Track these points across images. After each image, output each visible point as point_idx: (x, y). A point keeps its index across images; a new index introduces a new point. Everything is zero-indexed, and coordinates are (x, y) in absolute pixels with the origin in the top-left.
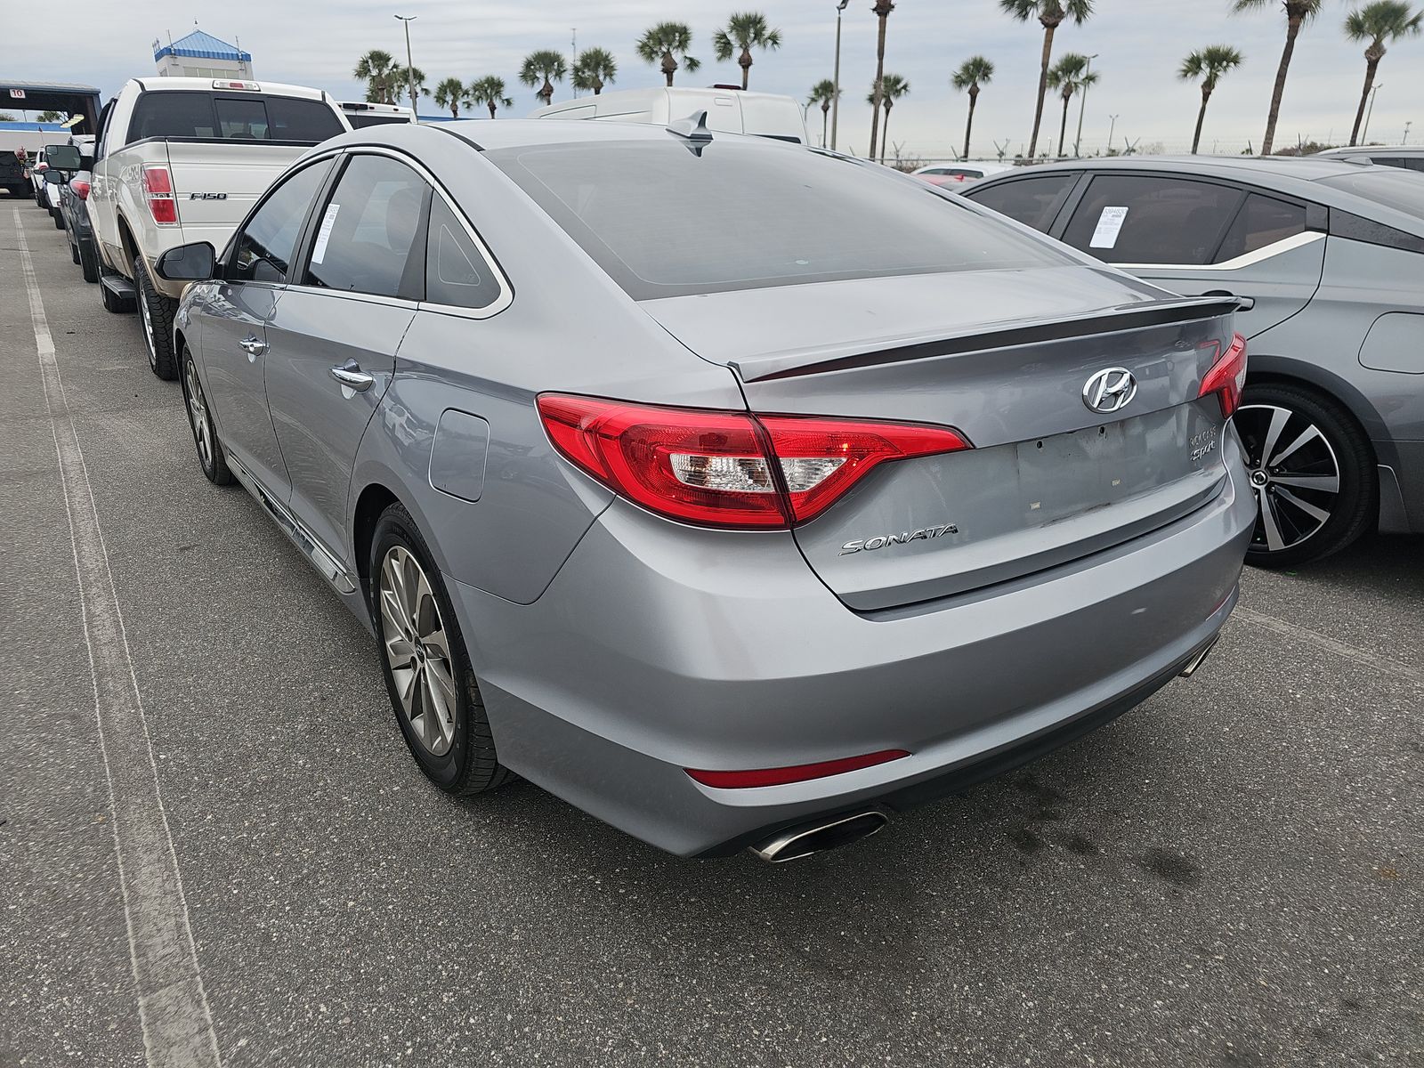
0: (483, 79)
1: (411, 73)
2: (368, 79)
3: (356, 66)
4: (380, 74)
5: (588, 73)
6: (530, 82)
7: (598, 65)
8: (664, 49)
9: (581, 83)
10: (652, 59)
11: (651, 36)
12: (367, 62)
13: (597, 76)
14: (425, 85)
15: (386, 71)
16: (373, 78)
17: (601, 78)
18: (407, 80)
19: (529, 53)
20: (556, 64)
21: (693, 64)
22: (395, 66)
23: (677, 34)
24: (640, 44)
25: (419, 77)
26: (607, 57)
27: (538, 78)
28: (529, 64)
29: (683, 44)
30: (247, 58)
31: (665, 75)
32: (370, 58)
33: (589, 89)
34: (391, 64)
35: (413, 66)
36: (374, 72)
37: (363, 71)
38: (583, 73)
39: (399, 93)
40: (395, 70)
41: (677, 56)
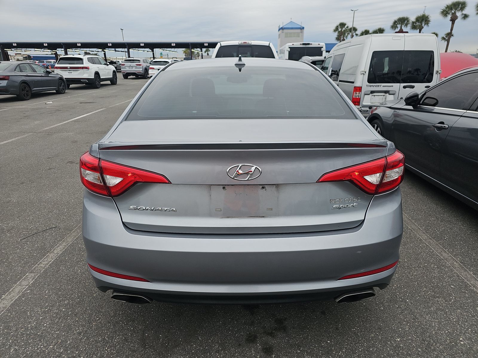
0: (377, 29)
1: (352, 29)
2: (337, 32)
3: (334, 28)
4: (341, 30)
5: (418, 24)
6: (394, 29)
7: (423, 20)
8: (453, 12)
9: (414, 27)
10: (447, 16)
11: (448, 7)
12: (338, 26)
13: (422, 24)
14: (357, 33)
15: (344, 29)
16: (339, 32)
17: (423, 25)
18: (351, 31)
19: (396, 18)
20: (406, 21)
21: (465, 16)
22: (347, 27)
23: (460, 5)
24: (442, 10)
25: (355, 29)
26: (427, 17)
27: (397, 27)
28: (395, 22)
29: (462, 9)
30: (303, 28)
31: (451, 22)
32: (340, 25)
33: (417, 29)
34: (346, 26)
35: (354, 26)
36: (340, 30)
37: (336, 29)
38: (416, 23)
39: (347, 36)
40: (347, 28)
41: (459, 14)
